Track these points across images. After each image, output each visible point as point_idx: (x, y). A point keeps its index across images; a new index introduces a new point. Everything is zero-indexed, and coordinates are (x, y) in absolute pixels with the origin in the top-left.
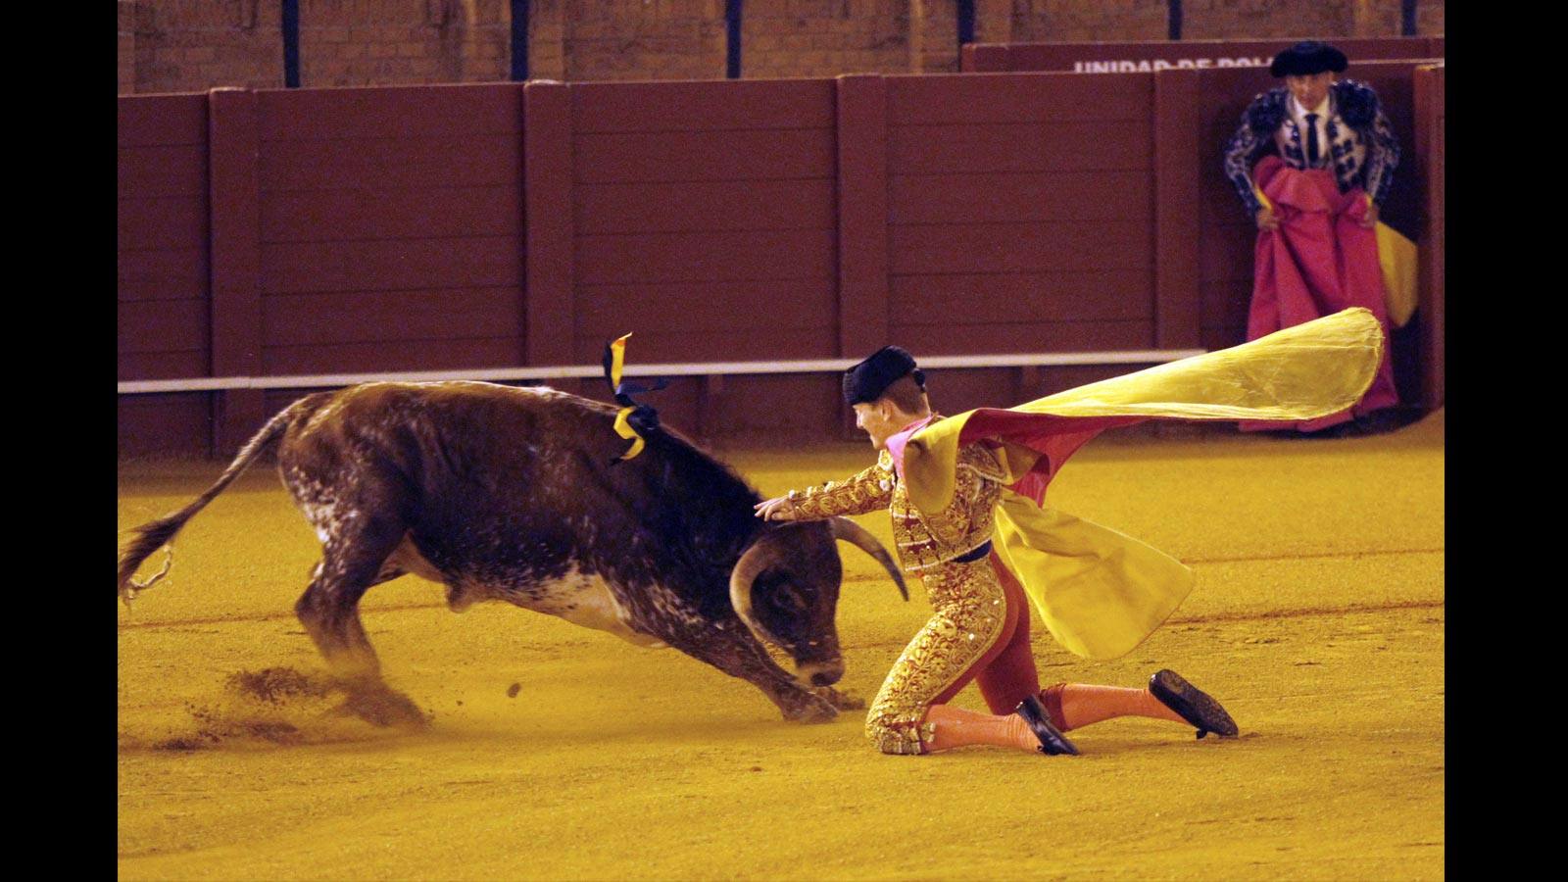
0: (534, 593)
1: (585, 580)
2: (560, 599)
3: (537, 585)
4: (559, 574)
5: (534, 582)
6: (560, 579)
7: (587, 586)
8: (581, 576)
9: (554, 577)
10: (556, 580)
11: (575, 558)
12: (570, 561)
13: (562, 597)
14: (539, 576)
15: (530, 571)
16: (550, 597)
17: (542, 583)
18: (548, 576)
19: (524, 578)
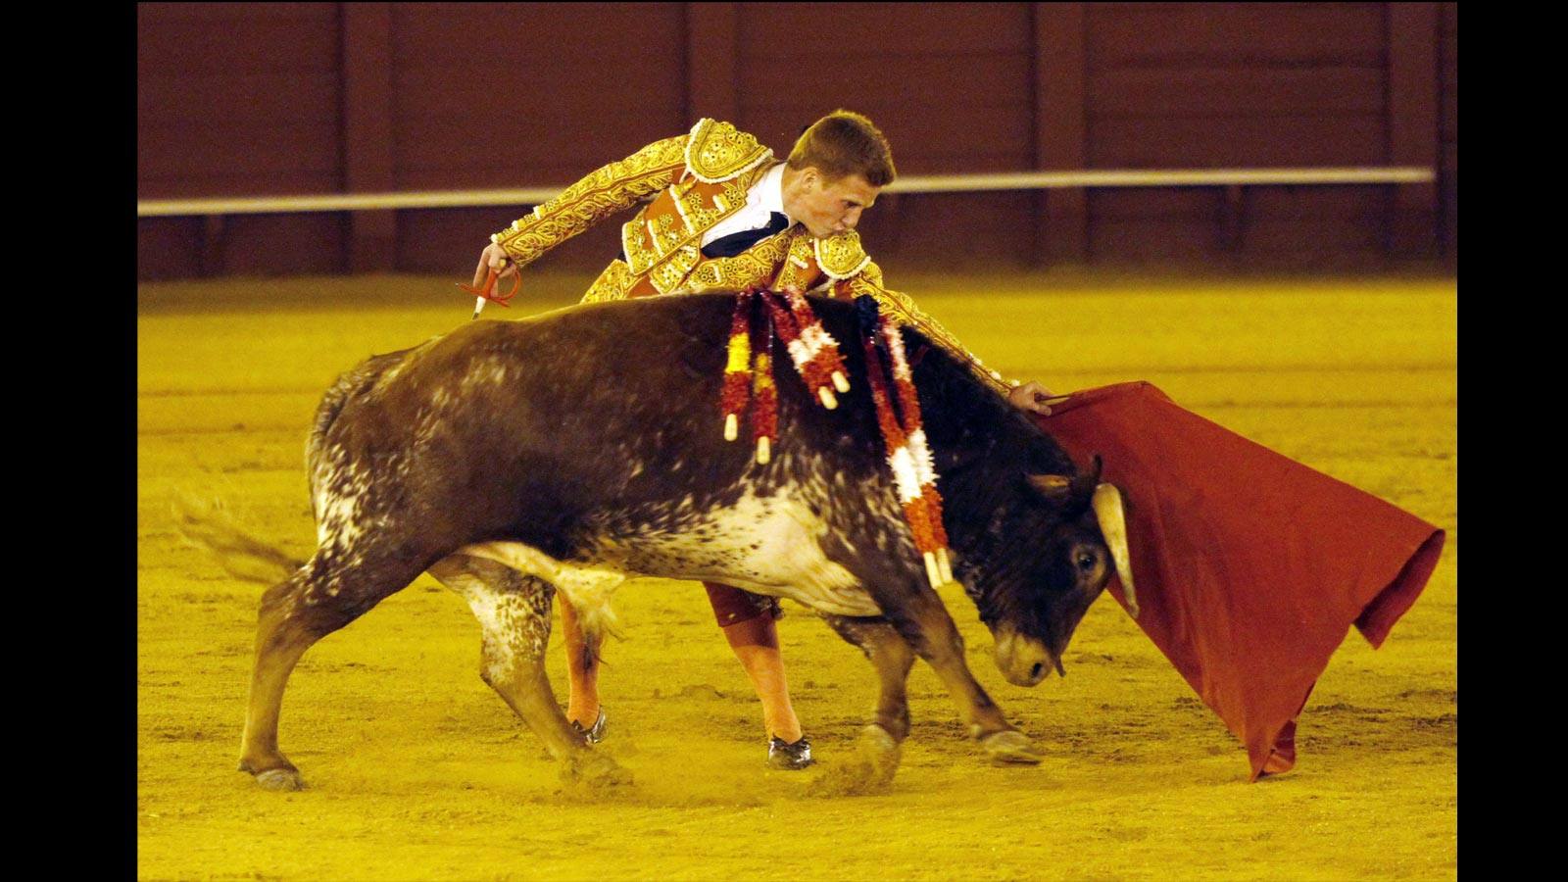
0: (701, 532)
1: (765, 505)
2: (739, 537)
3: (702, 521)
4: (730, 500)
5: (697, 517)
6: (732, 508)
7: (768, 513)
8: (758, 501)
9: (723, 506)
10: (727, 510)
11: (749, 477)
12: (743, 480)
13: (740, 533)
14: (700, 506)
15: (687, 501)
16: (724, 535)
17: (710, 517)
18: (715, 507)
19: (683, 514)
